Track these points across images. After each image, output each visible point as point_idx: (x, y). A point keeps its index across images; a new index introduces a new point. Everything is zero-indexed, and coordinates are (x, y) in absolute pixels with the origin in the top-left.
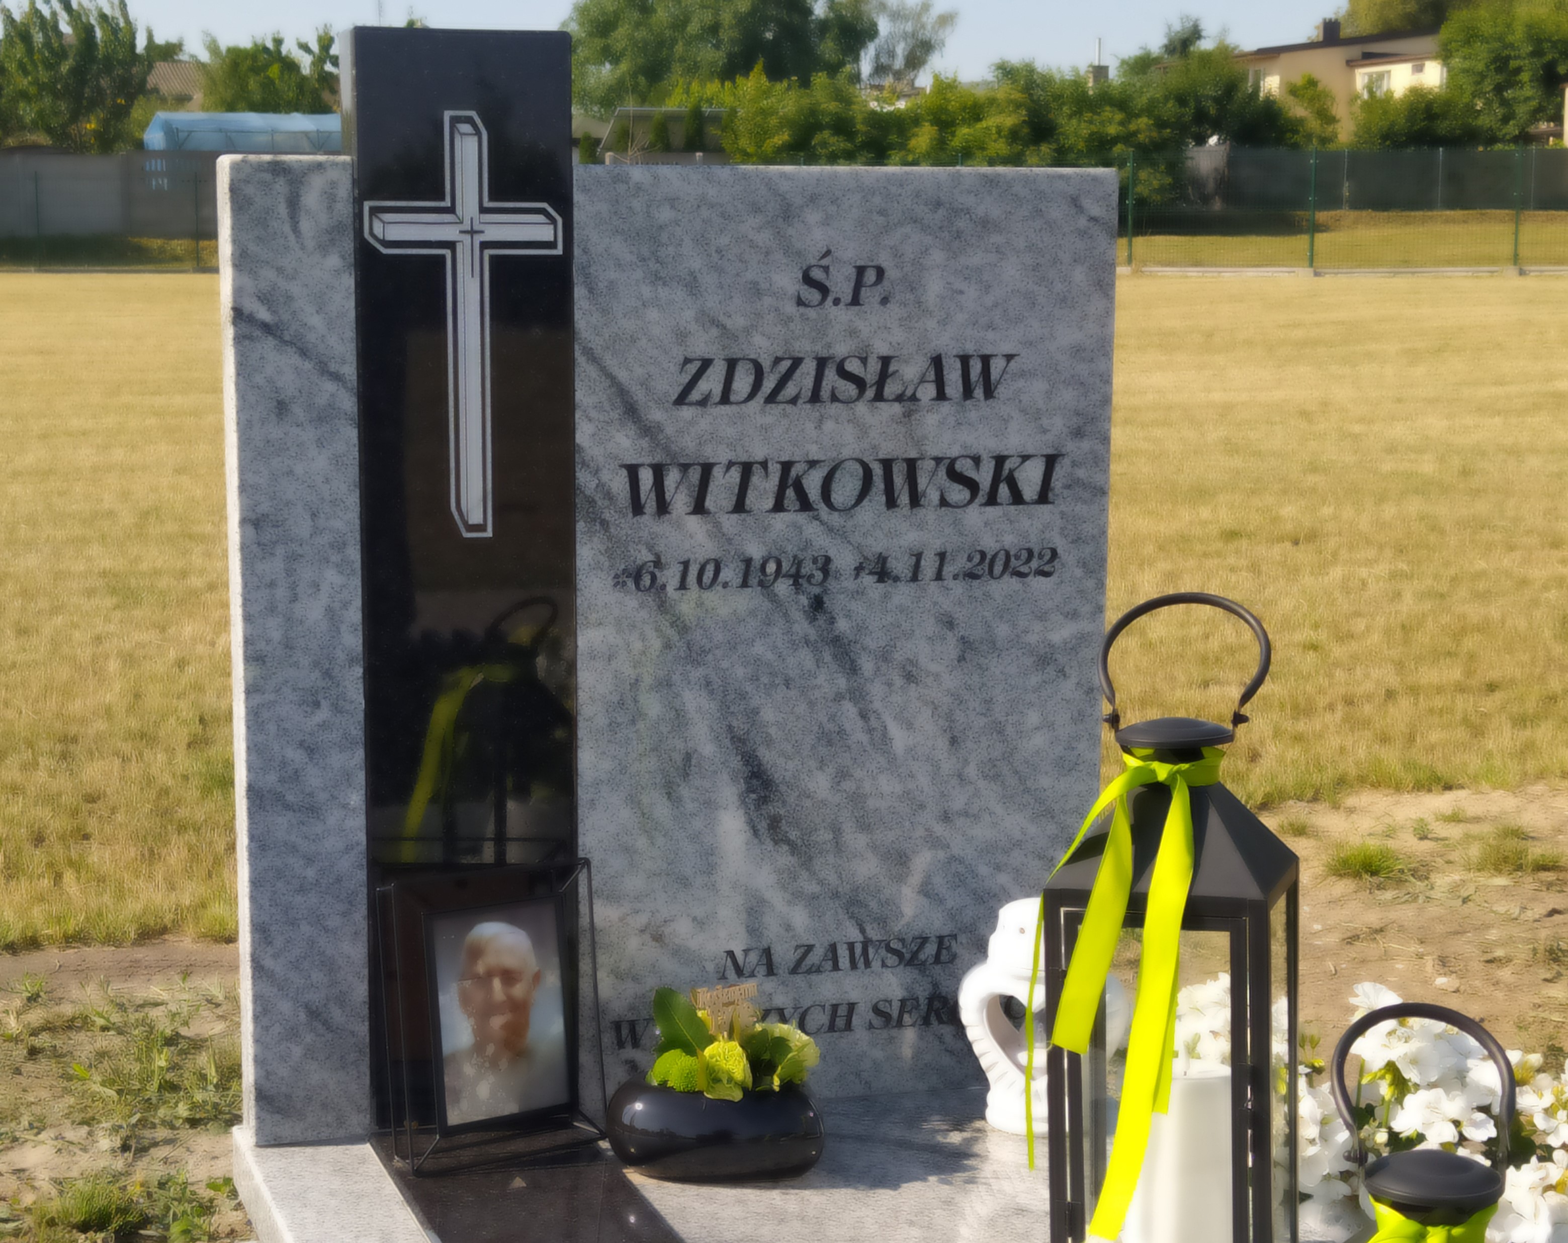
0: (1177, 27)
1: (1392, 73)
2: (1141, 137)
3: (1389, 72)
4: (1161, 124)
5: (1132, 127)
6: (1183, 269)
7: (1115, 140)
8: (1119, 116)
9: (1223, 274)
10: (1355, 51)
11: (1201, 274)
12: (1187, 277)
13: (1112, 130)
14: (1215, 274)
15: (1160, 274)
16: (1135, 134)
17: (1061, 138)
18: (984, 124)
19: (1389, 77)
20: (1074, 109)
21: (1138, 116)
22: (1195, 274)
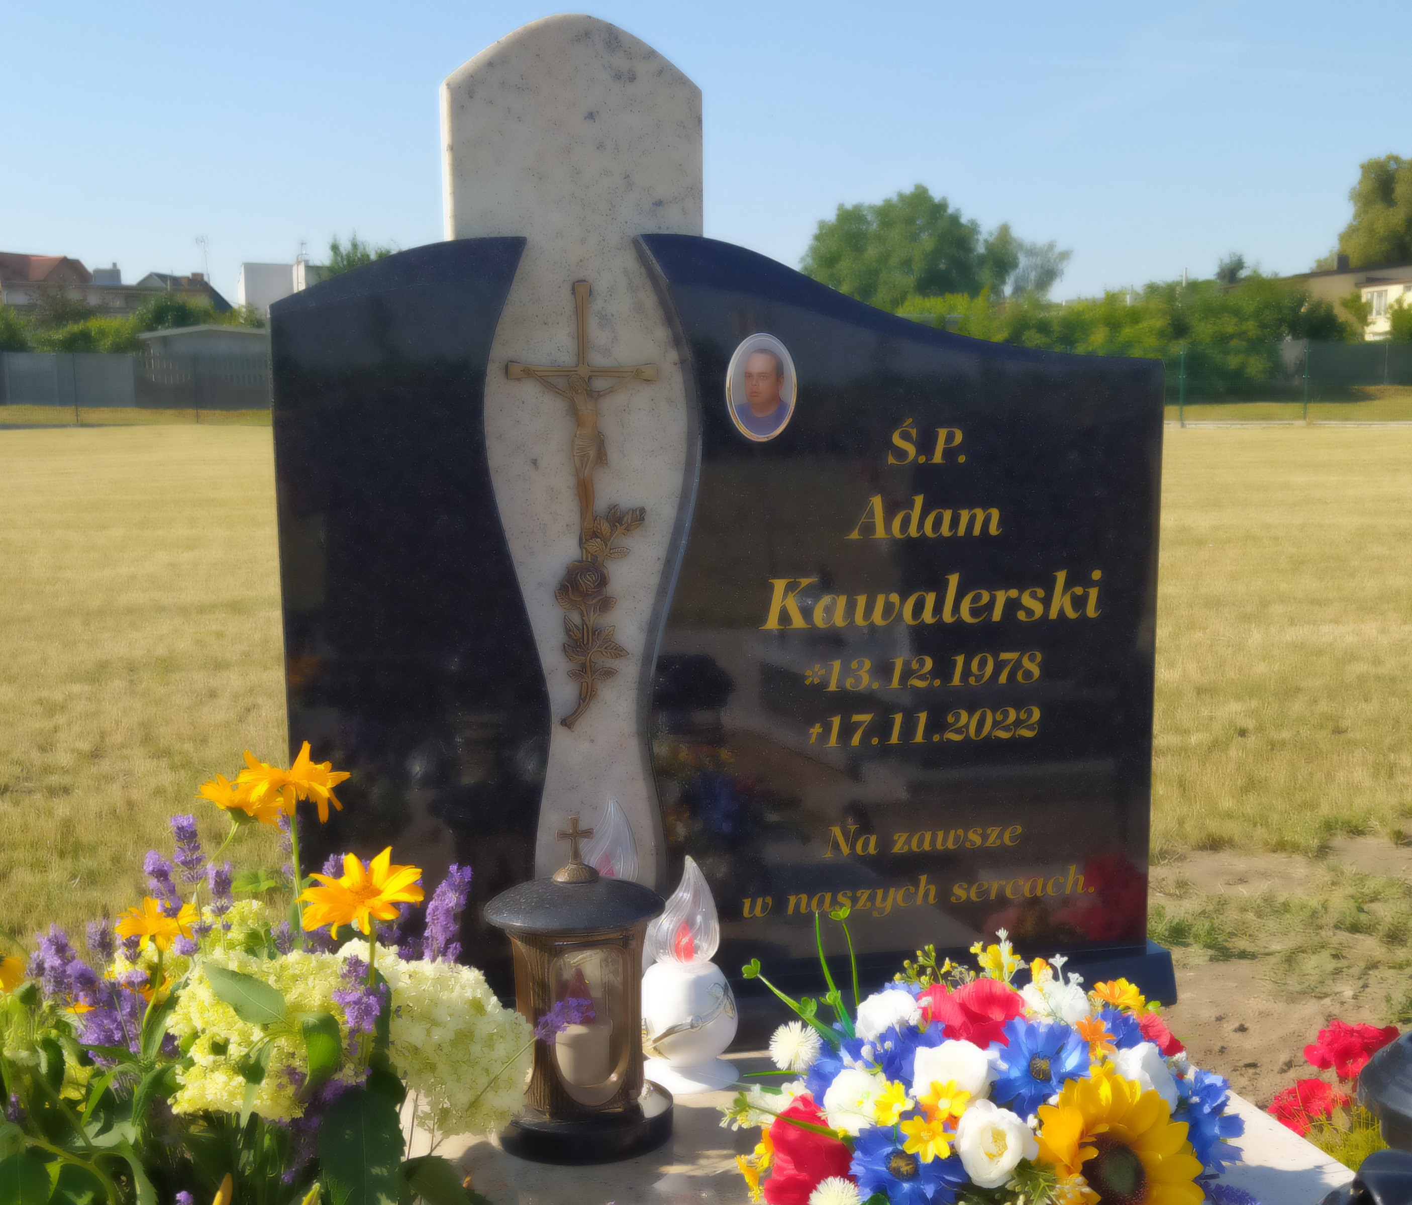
0: (1227, 260)
1: (1389, 293)
2: (1250, 334)
3: (1386, 291)
4: (1263, 326)
5: (1244, 328)
6: (1343, 422)
7: (1231, 337)
8: (1234, 320)
9: (1372, 426)
10: (1362, 276)
11: (1356, 426)
12: (1346, 427)
13: (1230, 329)
14: (1367, 426)
15: (1326, 426)
16: (1244, 333)
17: (1193, 335)
18: (1141, 326)
19: (1386, 295)
20: (1202, 315)
21: (1247, 320)
22: (1352, 426)
